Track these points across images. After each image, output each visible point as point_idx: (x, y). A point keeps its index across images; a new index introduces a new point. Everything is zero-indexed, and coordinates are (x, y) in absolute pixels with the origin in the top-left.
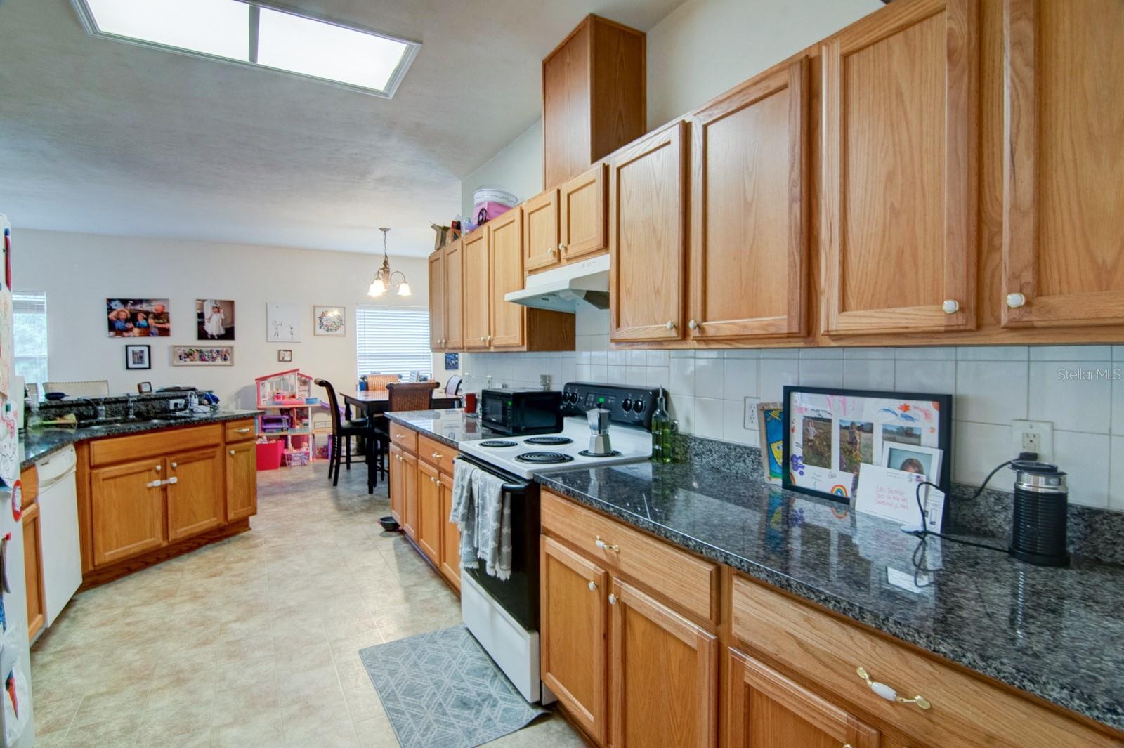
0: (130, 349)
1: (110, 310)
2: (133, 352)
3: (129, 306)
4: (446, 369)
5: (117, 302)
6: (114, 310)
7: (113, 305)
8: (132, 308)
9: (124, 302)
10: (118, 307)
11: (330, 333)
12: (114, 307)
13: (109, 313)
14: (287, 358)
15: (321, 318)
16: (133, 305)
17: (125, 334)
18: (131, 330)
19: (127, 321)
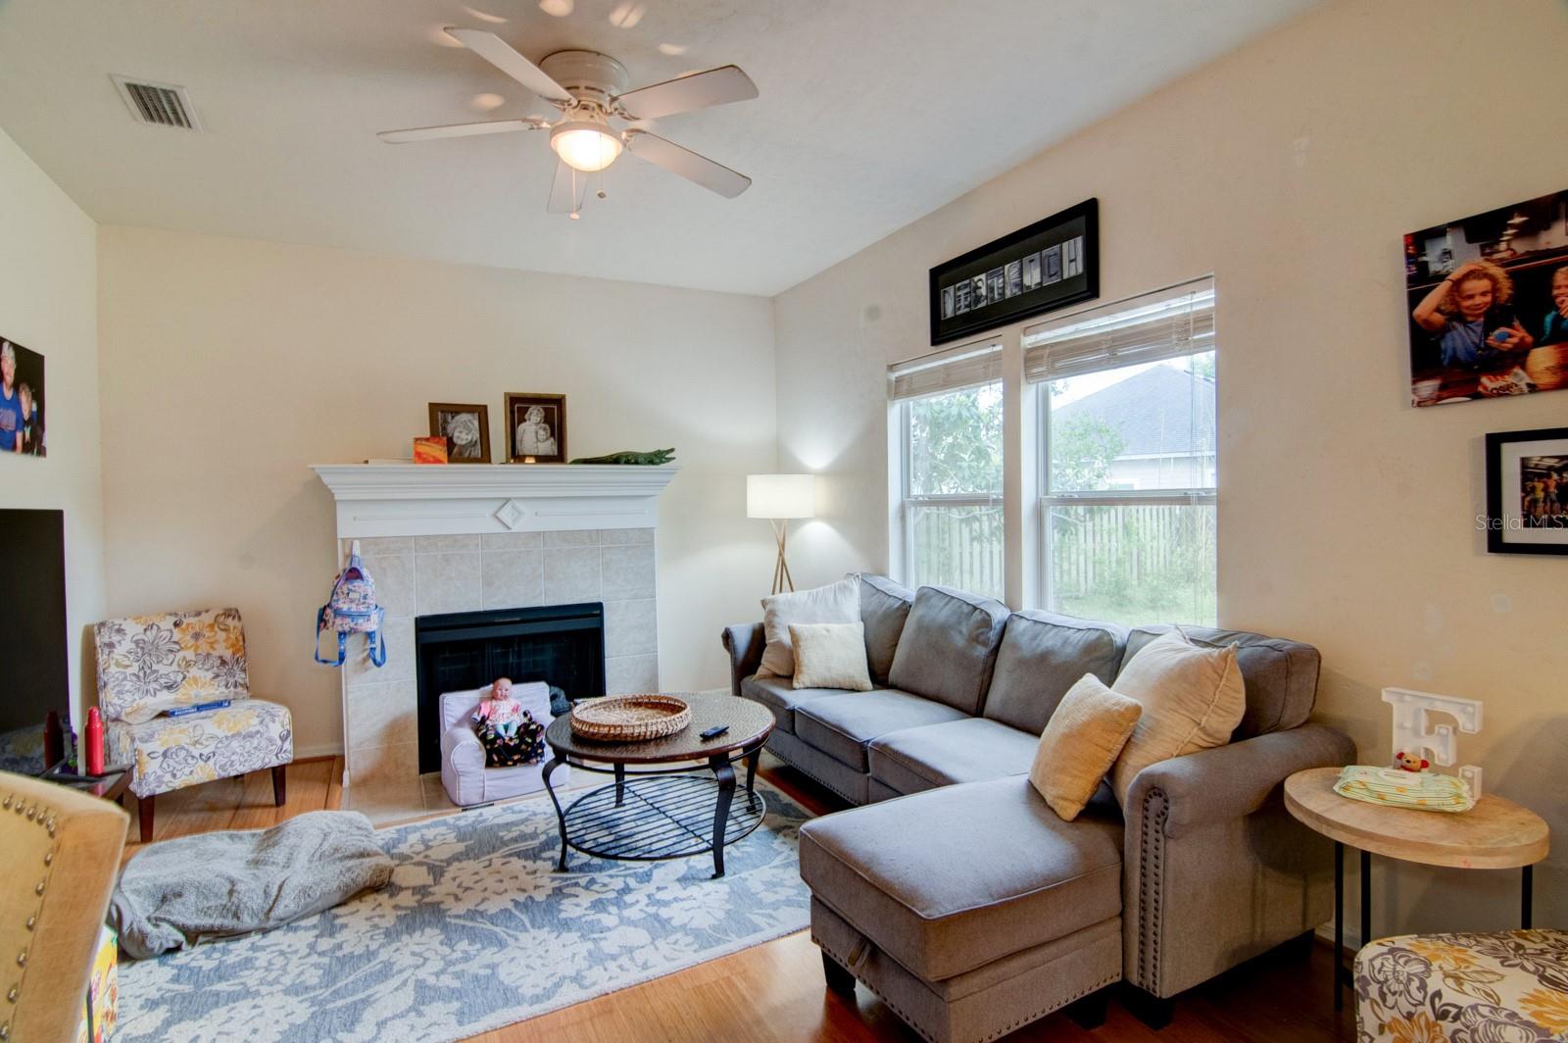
0: (1512, 456)
1: (1420, 281)
2: (1524, 462)
3: (1512, 245)
5: (1449, 242)
6: (1440, 277)
7: (1432, 257)
8: (1520, 247)
9: (1482, 229)
10: (1459, 258)
12: (1435, 267)
13: (1414, 299)
16: (1524, 232)
17: (1488, 383)
18: (1518, 357)
19: (1496, 316)
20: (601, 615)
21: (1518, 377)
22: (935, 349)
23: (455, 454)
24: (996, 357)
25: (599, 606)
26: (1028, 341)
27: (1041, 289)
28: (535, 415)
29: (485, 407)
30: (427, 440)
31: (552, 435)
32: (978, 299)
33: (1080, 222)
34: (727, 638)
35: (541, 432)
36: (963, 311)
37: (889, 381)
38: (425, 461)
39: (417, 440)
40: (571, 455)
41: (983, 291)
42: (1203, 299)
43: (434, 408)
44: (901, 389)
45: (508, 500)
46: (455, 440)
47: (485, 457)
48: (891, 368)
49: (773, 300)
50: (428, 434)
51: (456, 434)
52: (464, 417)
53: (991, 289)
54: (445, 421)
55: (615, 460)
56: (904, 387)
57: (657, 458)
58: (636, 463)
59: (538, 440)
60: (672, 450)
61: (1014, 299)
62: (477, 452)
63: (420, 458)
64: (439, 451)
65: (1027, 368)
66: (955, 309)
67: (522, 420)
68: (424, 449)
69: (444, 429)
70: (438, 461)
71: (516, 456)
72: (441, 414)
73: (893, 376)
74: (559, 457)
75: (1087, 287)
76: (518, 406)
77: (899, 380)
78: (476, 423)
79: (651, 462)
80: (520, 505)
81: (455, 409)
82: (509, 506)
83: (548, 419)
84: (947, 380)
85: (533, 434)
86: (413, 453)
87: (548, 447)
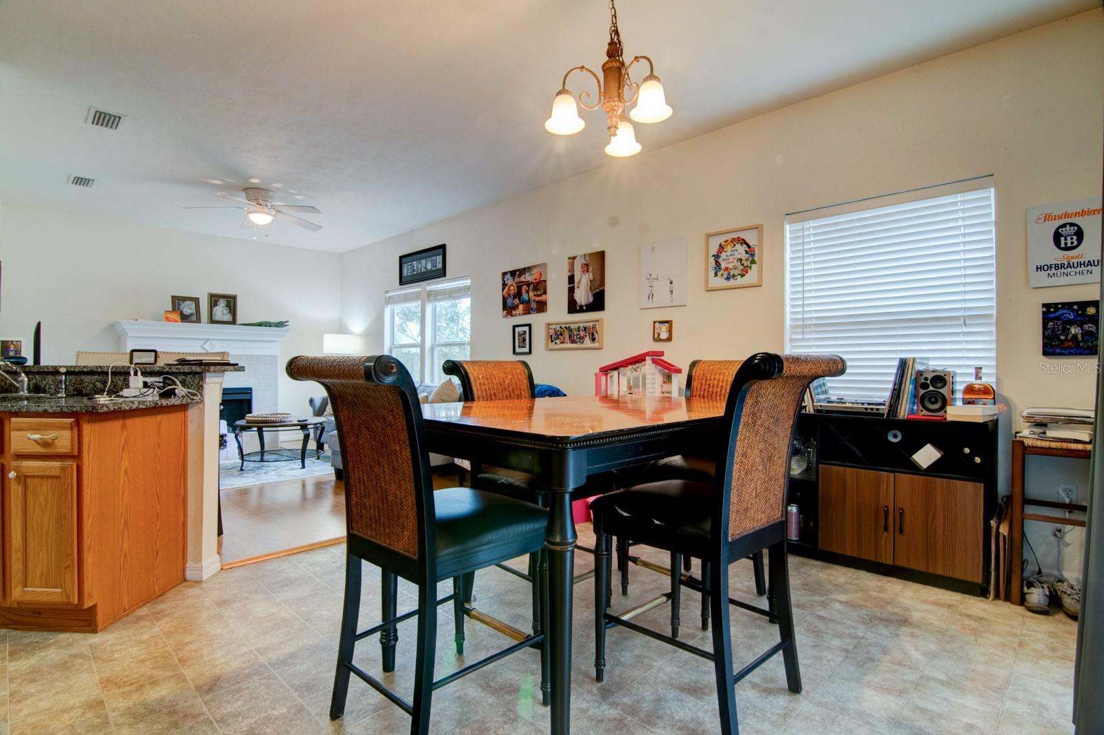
3: (517, 278)
4: (1045, 353)
6: (507, 285)
9: (513, 274)
11: (732, 282)
13: (503, 289)
14: (664, 335)
15: (717, 257)
16: (519, 276)
17: (513, 312)
18: (517, 307)
19: (515, 296)
20: (251, 393)
21: (517, 312)
22: (400, 287)
23: (185, 318)
24: (419, 293)
25: (251, 389)
26: (429, 288)
27: (432, 271)
28: (222, 303)
29: (198, 299)
30: (171, 312)
31: (230, 312)
32: (414, 271)
33: (441, 251)
34: (311, 401)
35: (225, 311)
36: (410, 274)
37: (386, 298)
38: (170, 321)
39: (166, 311)
40: (239, 322)
41: (415, 268)
42: (468, 282)
43: (174, 298)
44: (390, 301)
45: (208, 340)
46: (184, 312)
47: (198, 321)
48: (387, 292)
49: (341, 255)
50: (171, 309)
51: (184, 310)
52: (188, 302)
53: (418, 267)
54: (179, 304)
55: (260, 325)
56: (391, 300)
57: (280, 325)
58: (270, 326)
59: (223, 314)
60: (287, 322)
61: (424, 273)
62: (194, 318)
63: (168, 319)
64: (176, 317)
65: (428, 298)
66: (407, 273)
67: (216, 305)
68: (170, 316)
69: (179, 308)
70: (176, 321)
71: (212, 321)
72: (177, 301)
73: (388, 295)
74: (234, 322)
75: (442, 273)
76: (214, 299)
77: (389, 297)
78: (194, 306)
79: (277, 326)
80: (214, 342)
81: (184, 299)
82: (208, 343)
83: (228, 305)
84: (406, 299)
85: (221, 312)
86: (164, 317)
87: (228, 317)
